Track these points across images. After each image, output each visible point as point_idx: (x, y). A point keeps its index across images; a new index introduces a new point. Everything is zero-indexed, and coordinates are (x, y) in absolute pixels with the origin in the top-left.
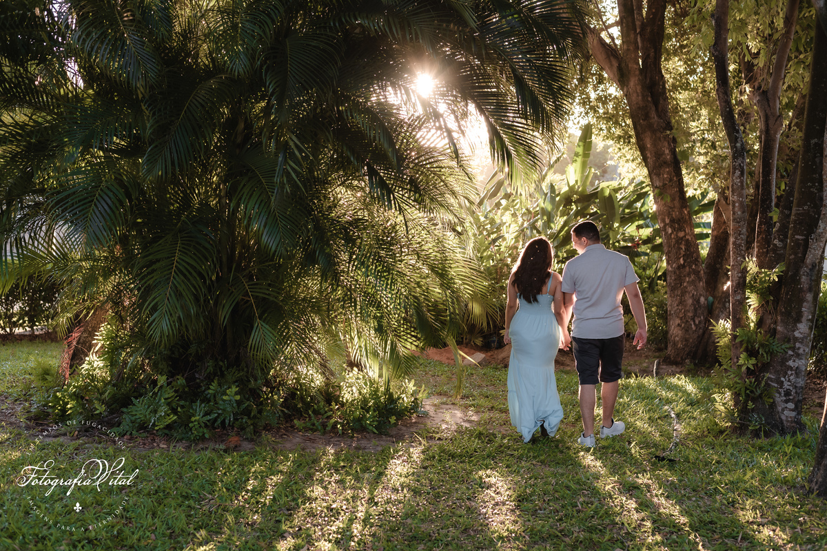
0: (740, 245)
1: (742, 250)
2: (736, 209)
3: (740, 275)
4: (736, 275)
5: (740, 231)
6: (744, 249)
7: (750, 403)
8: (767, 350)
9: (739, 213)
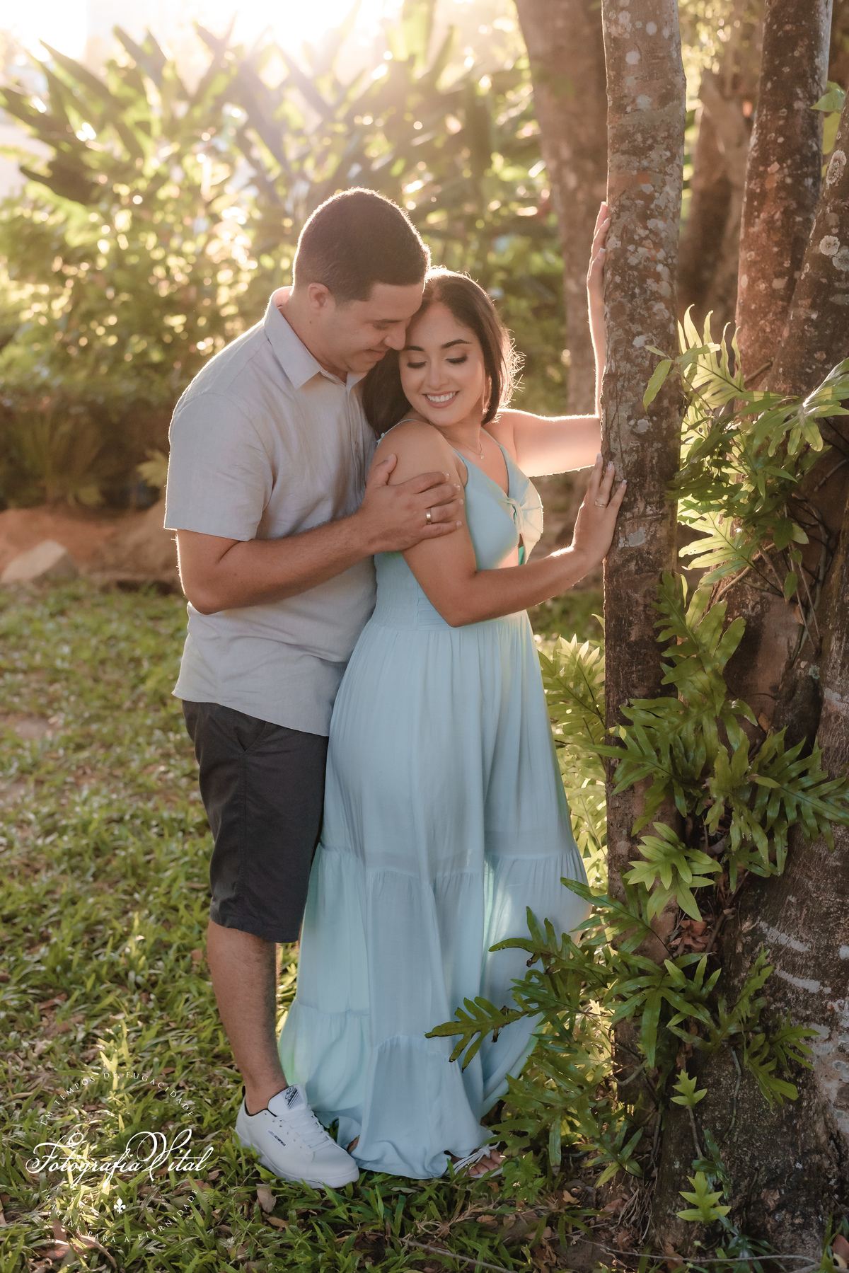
0: (645, 272)
1: (657, 297)
2: (630, 82)
3: (644, 425)
4: (626, 427)
5: (649, 199)
6: (664, 288)
7: (685, 1082)
8: (772, 813)
9: (644, 101)
